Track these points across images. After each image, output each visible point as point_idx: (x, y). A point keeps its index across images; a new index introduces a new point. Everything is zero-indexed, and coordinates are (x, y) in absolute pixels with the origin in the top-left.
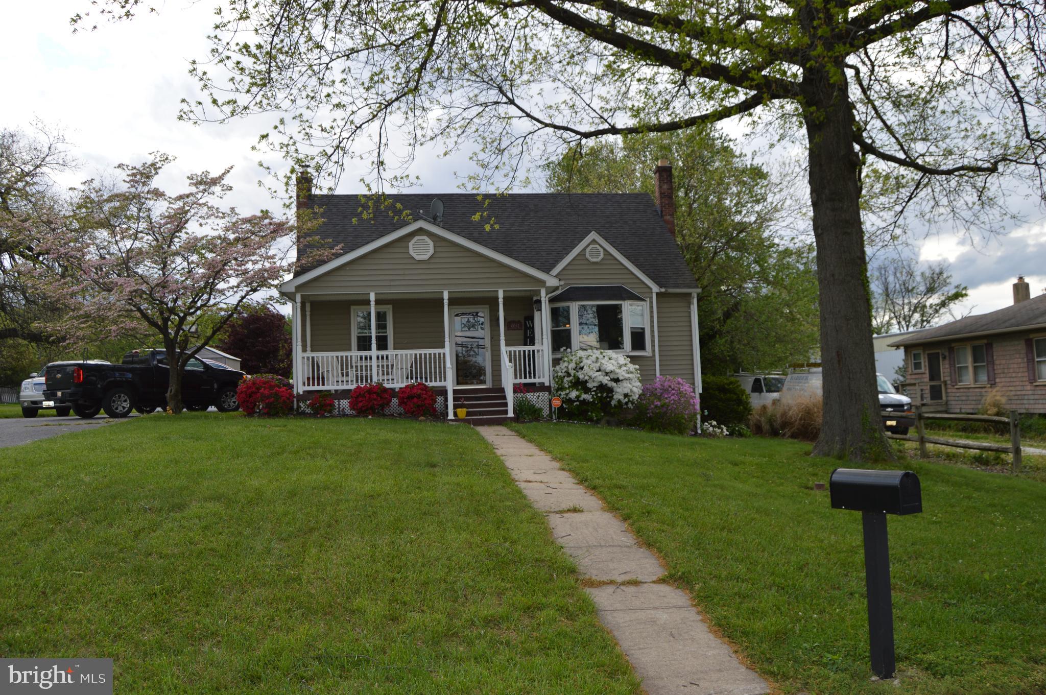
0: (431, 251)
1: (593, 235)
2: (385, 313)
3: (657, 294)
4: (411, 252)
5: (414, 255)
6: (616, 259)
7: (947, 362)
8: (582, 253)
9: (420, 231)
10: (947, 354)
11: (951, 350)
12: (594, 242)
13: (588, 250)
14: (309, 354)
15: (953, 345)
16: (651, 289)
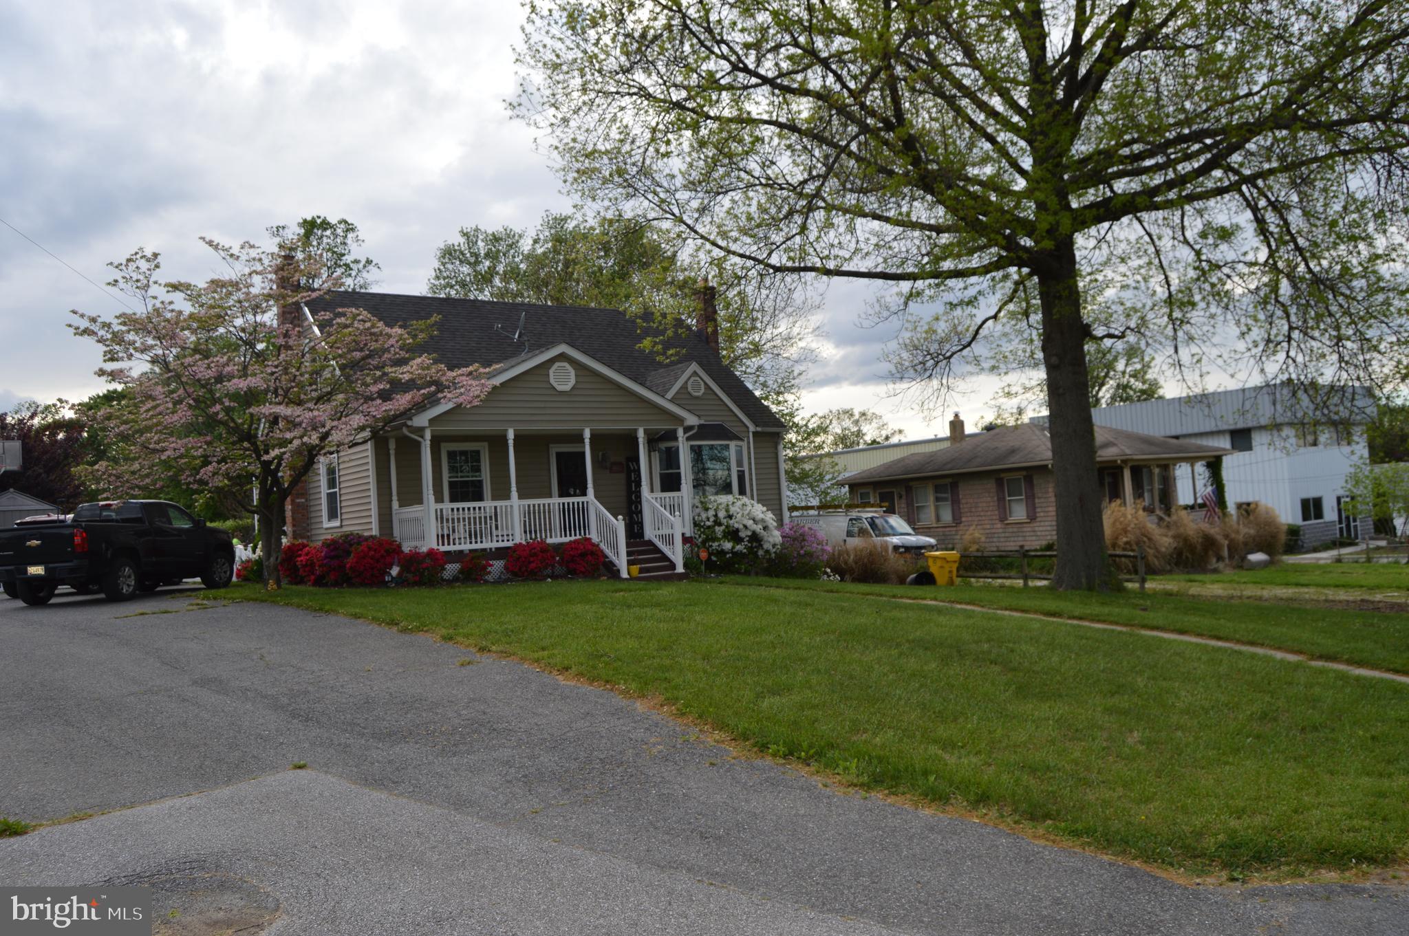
0: (573, 381)
1: (694, 367)
2: (478, 452)
3: (753, 433)
4: (552, 381)
5: (555, 385)
6: (716, 394)
7: (903, 501)
8: (684, 387)
9: (562, 357)
10: (904, 493)
11: (909, 489)
12: (695, 373)
13: (690, 383)
14: (447, 506)
15: (911, 484)
16: (747, 427)
